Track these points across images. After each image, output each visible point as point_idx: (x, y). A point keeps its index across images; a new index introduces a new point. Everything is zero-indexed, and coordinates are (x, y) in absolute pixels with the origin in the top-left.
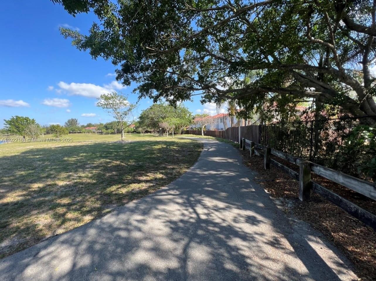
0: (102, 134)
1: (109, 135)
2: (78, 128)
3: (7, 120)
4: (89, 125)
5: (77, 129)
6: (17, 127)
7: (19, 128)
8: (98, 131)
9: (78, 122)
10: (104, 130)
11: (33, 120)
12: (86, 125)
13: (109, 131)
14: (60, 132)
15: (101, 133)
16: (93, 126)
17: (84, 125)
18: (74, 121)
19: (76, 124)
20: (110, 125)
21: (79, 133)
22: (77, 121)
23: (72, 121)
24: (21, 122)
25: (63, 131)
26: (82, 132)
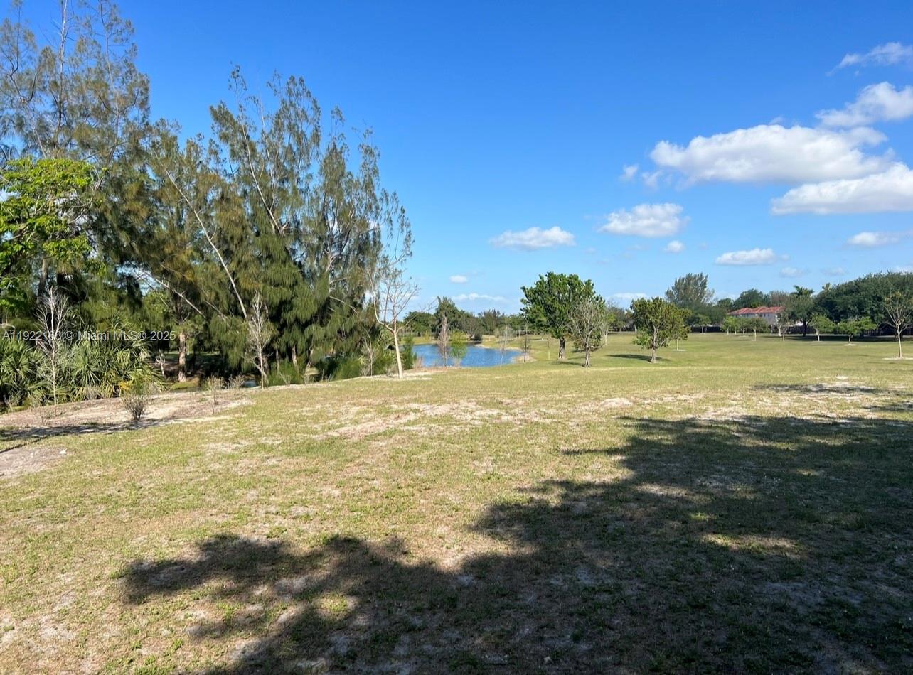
0: (805, 339)
1: (850, 344)
2: (709, 311)
3: (528, 287)
4: (750, 300)
5: (703, 314)
6: (549, 311)
7: (554, 312)
8: (788, 324)
9: (709, 287)
10: (822, 322)
11: (588, 283)
12: (734, 297)
13: (852, 324)
14: (662, 327)
15: (804, 334)
16: (767, 301)
17: (728, 300)
18: (696, 283)
19: (702, 293)
20: (850, 298)
21: (710, 330)
22: (704, 285)
23: (688, 283)
24: (559, 293)
25: (673, 323)
26: (722, 326)
